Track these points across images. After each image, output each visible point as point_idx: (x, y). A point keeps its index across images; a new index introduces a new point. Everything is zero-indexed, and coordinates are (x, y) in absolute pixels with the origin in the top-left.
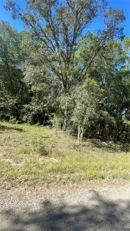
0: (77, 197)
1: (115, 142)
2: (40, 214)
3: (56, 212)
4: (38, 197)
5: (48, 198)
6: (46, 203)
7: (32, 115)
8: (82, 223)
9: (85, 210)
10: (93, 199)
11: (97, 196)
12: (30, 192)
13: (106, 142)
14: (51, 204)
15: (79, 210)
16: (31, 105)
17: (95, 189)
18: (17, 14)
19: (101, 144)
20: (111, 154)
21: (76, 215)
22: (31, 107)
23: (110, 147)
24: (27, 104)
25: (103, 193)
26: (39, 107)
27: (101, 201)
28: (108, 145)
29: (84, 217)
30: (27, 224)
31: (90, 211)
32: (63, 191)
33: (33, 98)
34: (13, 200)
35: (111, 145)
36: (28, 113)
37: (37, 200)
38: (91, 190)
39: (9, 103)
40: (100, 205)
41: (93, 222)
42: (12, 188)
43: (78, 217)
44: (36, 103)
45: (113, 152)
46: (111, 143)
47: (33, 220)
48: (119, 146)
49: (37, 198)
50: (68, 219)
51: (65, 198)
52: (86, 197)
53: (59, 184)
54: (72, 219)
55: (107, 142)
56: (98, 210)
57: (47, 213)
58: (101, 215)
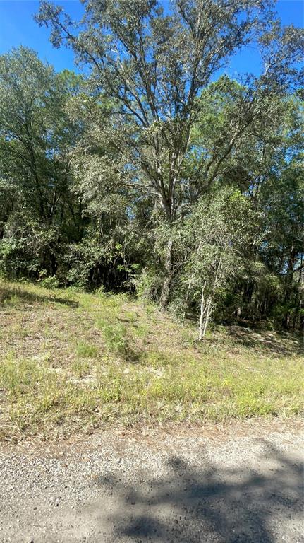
0: (234, 452)
1: (281, 334)
2: (172, 485)
3: (202, 481)
4: (155, 450)
5: (174, 452)
6: (176, 463)
7: (89, 268)
8: (257, 504)
9: (257, 480)
10: (265, 456)
11: (273, 452)
12: (134, 440)
13: (260, 334)
14: (185, 466)
15: (244, 478)
16: (85, 244)
17: (264, 437)
18: (63, 34)
19: (249, 339)
20: (277, 360)
21: (243, 487)
22: (85, 250)
23: (271, 346)
24: (78, 244)
25: (283, 446)
26: (104, 251)
27: (284, 460)
28: (266, 339)
29: (257, 491)
30: (152, 503)
31: (269, 480)
32: (201, 440)
33: (90, 229)
34: (107, 454)
35: (272, 340)
36: (78, 264)
37: (154, 457)
38: (257, 439)
39: (35, 239)
40: (283, 469)
41: (281, 502)
42: (96, 430)
43: (248, 491)
44: (97, 240)
45: (279, 357)
46: (270, 335)
47: (162, 497)
48: (290, 342)
49: (153, 453)
50: (229, 495)
51: (210, 454)
52: (251, 454)
53: (188, 425)
54: (238, 495)
55: (263, 332)
56: (283, 479)
57: (183, 482)
58: (292, 488)
